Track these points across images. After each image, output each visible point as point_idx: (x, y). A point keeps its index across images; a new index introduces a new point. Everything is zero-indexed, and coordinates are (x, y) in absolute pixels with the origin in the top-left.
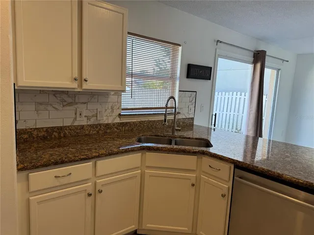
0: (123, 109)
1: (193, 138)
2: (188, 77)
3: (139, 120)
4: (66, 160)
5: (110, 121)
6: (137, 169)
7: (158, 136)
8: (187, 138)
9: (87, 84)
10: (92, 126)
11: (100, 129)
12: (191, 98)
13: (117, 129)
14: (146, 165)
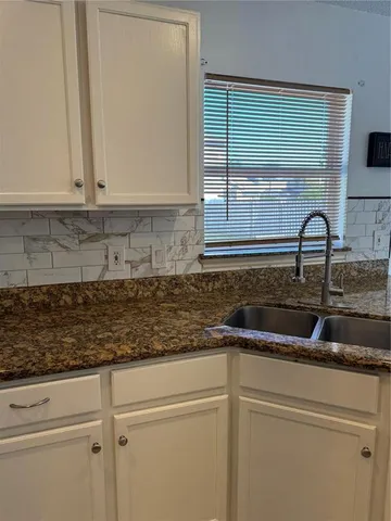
0: (208, 245)
1: (375, 317)
2: (370, 163)
3: (247, 268)
4: (34, 369)
5: (180, 270)
6: (218, 391)
7: (286, 306)
8: (360, 316)
9: (104, 194)
10: (140, 282)
11: (158, 287)
12: (380, 213)
13: (196, 287)
14: (241, 383)
